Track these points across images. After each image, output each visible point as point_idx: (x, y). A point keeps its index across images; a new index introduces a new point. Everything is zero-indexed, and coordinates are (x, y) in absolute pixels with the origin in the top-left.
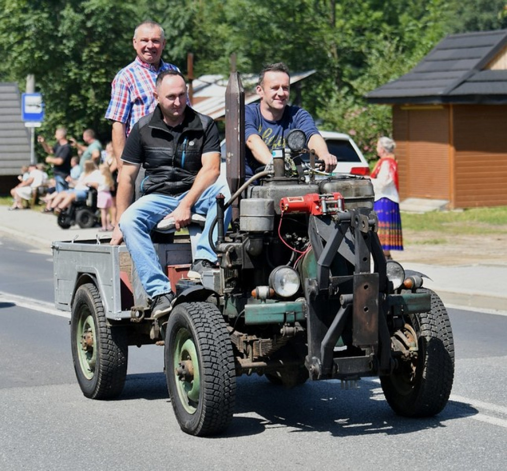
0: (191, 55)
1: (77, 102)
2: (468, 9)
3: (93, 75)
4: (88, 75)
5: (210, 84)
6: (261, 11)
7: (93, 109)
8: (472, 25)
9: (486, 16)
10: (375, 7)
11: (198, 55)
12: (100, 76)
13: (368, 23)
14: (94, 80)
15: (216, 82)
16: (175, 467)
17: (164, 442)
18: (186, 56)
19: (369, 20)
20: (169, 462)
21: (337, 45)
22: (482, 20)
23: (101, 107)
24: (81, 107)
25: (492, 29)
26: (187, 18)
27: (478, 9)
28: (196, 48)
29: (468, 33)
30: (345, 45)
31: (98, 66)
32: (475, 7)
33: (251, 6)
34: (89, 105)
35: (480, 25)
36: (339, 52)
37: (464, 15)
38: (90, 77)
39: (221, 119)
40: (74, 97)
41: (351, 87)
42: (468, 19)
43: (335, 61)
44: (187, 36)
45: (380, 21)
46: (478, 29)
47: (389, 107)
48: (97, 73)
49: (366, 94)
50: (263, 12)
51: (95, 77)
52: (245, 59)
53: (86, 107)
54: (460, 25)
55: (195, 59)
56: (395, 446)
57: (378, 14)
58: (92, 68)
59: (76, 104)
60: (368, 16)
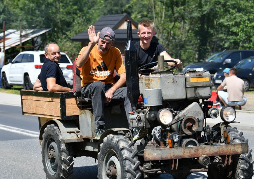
0: (4, 22)
2: (109, 5)
5: (11, 33)
6: (32, 5)
8: (110, 12)
9: (116, 8)
10: (75, 4)
11: (7, 22)
13: (71, 10)
15: (14, 32)
16: (10, 170)
17: (5, 163)
18: (3, 22)
19: (72, 9)
20: (8, 169)
21: (60, 19)
22: (114, 10)
25: (118, 13)
26: (3, 7)
27: (113, 5)
28: (6, 19)
29: (109, 15)
30: (63, 19)
32: (112, 5)
33: (28, 3)
35: (114, 12)
36: (61, 21)
37: (107, 8)
39: (15, 47)
41: (66, 34)
42: (109, 9)
43: (60, 25)
44: (3, 15)
45: (76, 10)
46: (112, 13)
47: (80, 43)
49: (72, 38)
50: (33, 6)
52: (25, 23)
54: (106, 11)
55: (6, 23)
56: (88, 163)
57: (75, 7)
60: (71, 8)
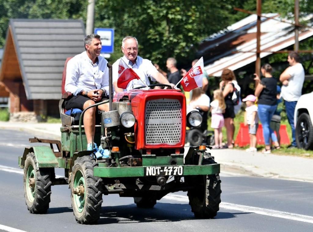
1: (155, 35)
3: (170, 12)
4: (165, 12)
7: (168, 42)
12: (176, 14)
14: (170, 16)
23: (175, 40)
24: (158, 40)
31: (174, 4)
34: (165, 39)
38: (167, 13)
40: (151, 31)
48: (173, 10)
51: (172, 14)
53: (162, 40)
58: (168, 6)
59: (153, 37)
